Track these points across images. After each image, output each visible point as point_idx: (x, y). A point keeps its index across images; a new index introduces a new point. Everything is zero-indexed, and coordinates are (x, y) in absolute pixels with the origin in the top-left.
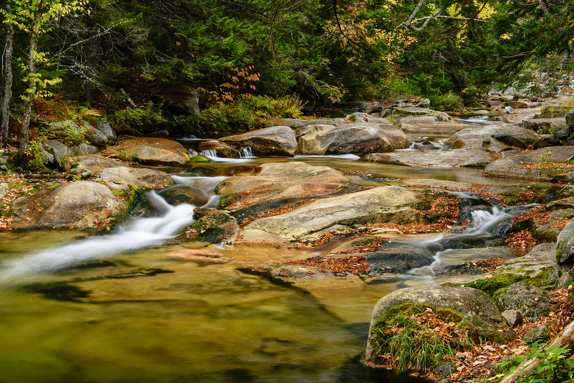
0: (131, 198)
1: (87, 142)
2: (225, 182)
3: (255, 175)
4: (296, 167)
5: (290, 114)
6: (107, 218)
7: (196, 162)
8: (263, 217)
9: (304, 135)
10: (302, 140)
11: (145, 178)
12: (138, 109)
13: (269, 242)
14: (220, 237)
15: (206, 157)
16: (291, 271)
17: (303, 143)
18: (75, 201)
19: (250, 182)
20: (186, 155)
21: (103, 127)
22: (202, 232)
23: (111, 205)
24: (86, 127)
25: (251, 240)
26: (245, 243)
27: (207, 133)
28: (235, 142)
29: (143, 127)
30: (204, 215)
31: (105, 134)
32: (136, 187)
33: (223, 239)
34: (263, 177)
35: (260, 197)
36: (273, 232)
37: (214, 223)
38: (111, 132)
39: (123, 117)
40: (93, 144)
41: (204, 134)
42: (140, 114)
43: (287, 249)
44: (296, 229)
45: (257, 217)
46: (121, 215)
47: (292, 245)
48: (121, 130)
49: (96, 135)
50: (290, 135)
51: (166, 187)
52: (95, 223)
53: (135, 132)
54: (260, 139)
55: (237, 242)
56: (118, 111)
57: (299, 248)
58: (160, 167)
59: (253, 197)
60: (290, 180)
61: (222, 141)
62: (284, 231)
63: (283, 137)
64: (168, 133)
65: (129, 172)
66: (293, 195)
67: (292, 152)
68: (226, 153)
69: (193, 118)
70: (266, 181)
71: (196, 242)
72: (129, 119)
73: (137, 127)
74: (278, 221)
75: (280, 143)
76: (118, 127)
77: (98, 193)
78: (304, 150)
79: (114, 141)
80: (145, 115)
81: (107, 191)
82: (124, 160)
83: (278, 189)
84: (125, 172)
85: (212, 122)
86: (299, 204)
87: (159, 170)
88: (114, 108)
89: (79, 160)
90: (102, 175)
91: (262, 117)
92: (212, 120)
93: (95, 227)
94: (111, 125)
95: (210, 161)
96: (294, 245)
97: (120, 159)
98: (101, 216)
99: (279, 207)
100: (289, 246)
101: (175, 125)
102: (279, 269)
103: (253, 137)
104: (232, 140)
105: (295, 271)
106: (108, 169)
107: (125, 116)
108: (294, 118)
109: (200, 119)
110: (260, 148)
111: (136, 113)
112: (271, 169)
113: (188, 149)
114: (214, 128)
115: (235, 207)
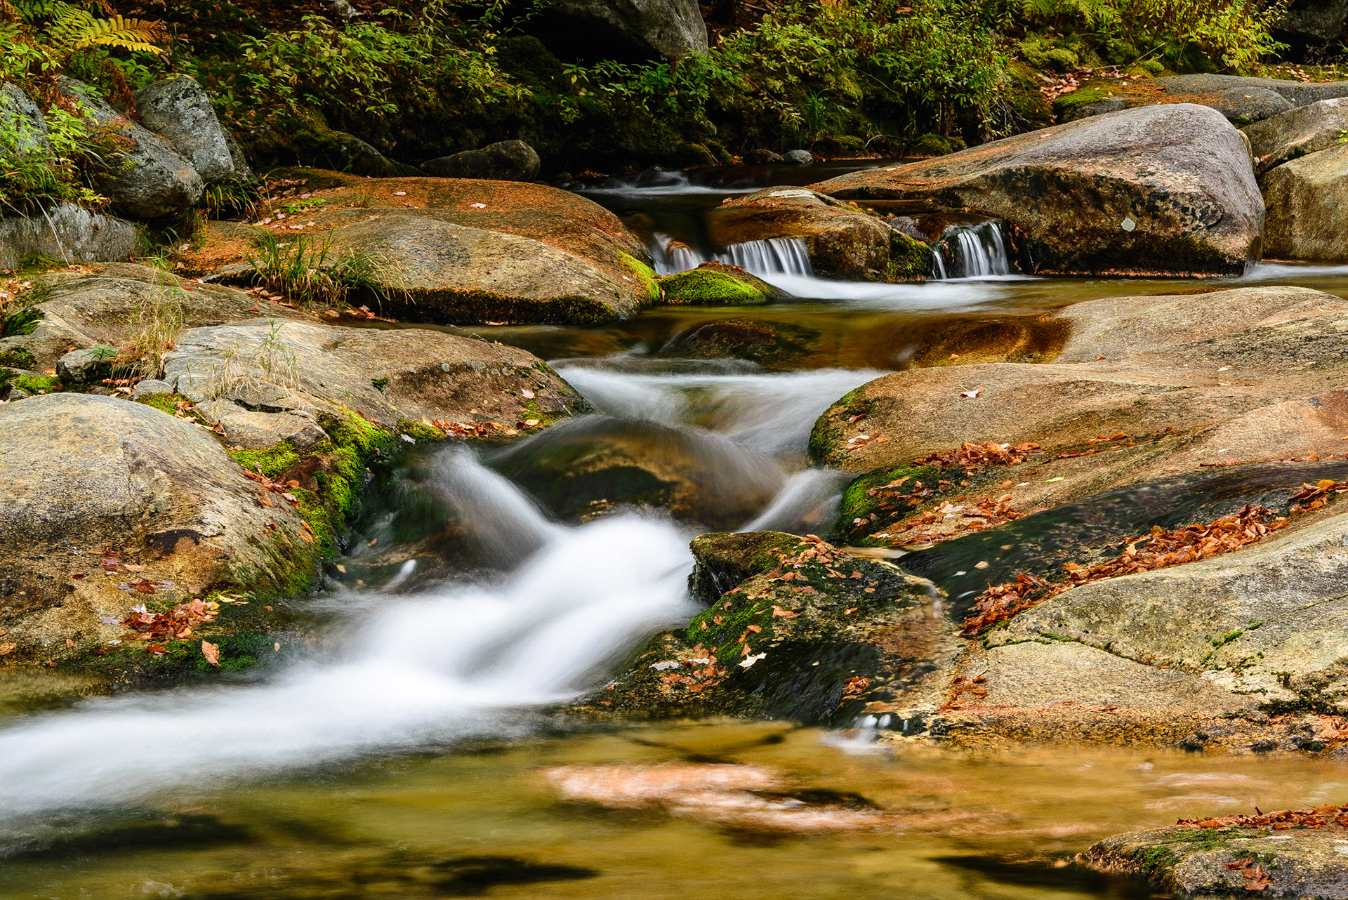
0: (340, 491)
1: (89, 194)
2: (868, 395)
3: (1037, 361)
4: (1266, 314)
5: (1209, 49)
6: (204, 595)
7: (698, 302)
8: (1098, 574)
9: (1297, 153)
10: (1290, 181)
11: (416, 382)
12: (368, 29)
13: (1137, 715)
14: (854, 687)
15: (748, 278)
16: (1291, 863)
17: (1296, 201)
18: (23, 501)
19: (1008, 397)
20: (641, 268)
21: (177, 117)
22: (748, 662)
23: (224, 520)
24: (80, 114)
25: (1035, 708)
26: (999, 722)
27: (749, 159)
28: (909, 195)
29: (395, 130)
30: (757, 570)
31: (186, 153)
32: (364, 428)
33: (873, 698)
34: (1080, 366)
35: (1073, 472)
36: (1161, 657)
37: (812, 613)
38: (222, 143)
39: (284, 72)
40: (123, 210)
41: (731, 165)
42: (377, 56)
43: (1247, 751)
44: (1298, 639)
45: (1059, 574)
46: (282, 581)
47: (1277, 731)
48: (277, 138)
49: (138, 159)
50: (1223, 152)
51: (530, 431)
52: (133, 622)
53: (352, 148)
54: (1053, 175)
55: (954, 717)
56: (260, 36)
57: (1318, 747)
58: (496, 327)
59: (1033, 474)
60: (1238, 382)
61: (840, 195)
62: (1226, 648)
63: (1184, 166)
64: (533, 157)
65: (325, 348)
66: (1268, 454)
67: (1234, 244)
68: (859, 254)
69: (668, 74)
70: (1100, 388)
71: (714, 720)
72: (323, 78)
73: (365, 125)
74: (1194, 597)
75: (1164, 197)
76: (258, 121)
77: (154, 456)
78: (1297, 241)
79: (236, 193)
80: (407, 59)
81: (205, 451)
82: (297, 297)
83: (1176, 427)
84: (300, 348)
85: (779, 97)
86: (1306, 500)
87: (490, 339)
88: (233, 25)
89: (44, 294)
90: (173, 365)
91: (1057, 67)
92: (778, 84)
93: (137, 645)
94: (220, 111)
95: (774, 297)
96: (1292, 730)
97: (274, 289)
98: (169, 586)
99: (1186, 520)
100: (1261, 737)
101: (570, 114)
102: (1217, 854)
103: (1013, 165)
104: (893, 186)
105: (1315, 865)
106: (208, 334)
107: (294, 62)
108: (1231, 71)
109: (709, 82)
110: (1053, 230)
111: (360, 48)
112: (1126, 328)
113: (646, 236)
114: (789, 132)
115: (932, 530)
